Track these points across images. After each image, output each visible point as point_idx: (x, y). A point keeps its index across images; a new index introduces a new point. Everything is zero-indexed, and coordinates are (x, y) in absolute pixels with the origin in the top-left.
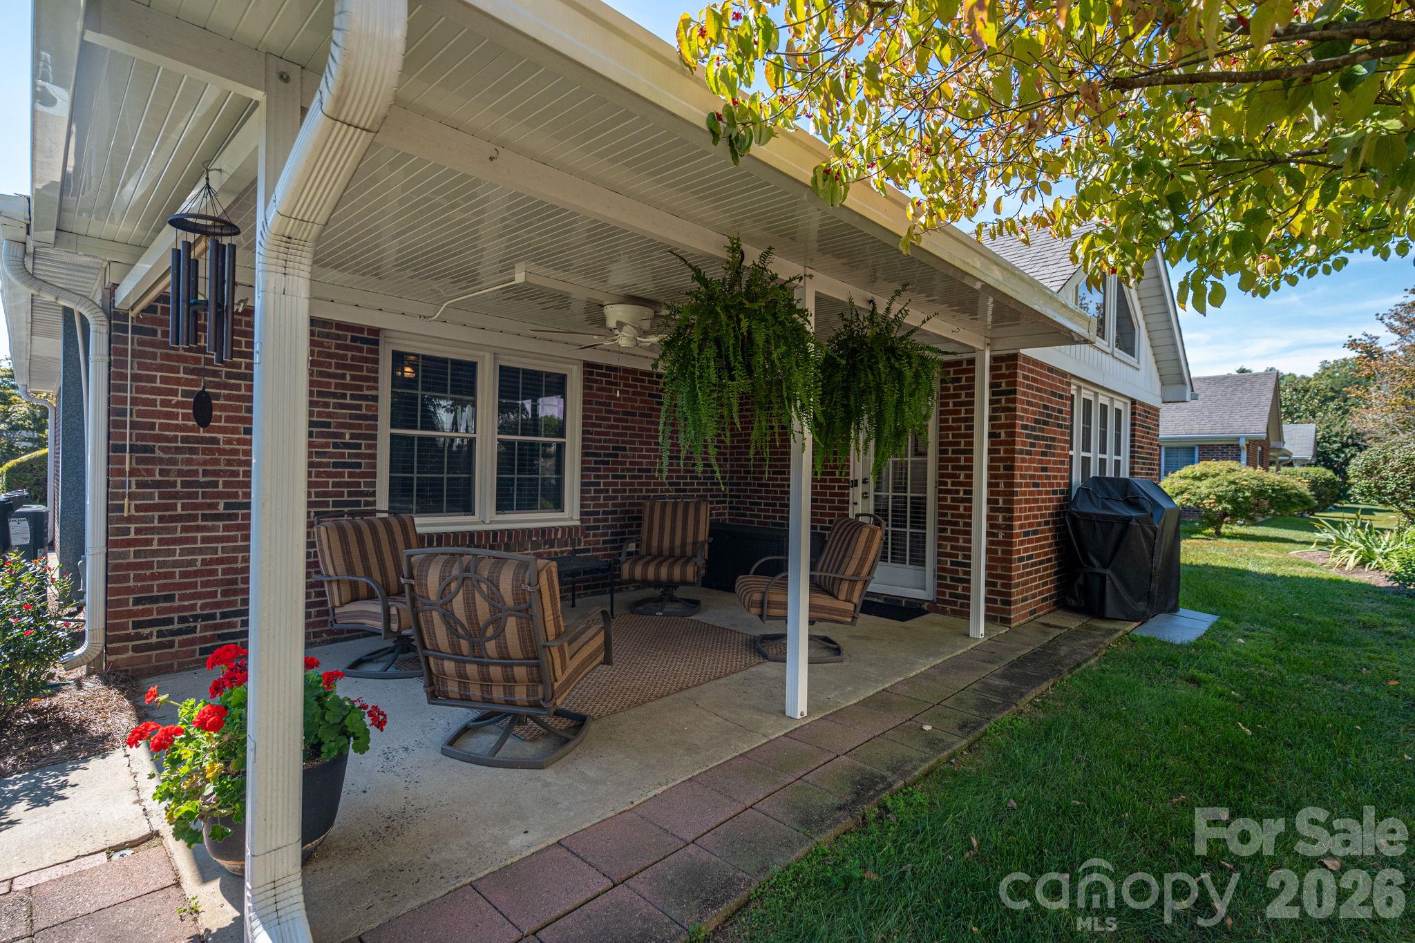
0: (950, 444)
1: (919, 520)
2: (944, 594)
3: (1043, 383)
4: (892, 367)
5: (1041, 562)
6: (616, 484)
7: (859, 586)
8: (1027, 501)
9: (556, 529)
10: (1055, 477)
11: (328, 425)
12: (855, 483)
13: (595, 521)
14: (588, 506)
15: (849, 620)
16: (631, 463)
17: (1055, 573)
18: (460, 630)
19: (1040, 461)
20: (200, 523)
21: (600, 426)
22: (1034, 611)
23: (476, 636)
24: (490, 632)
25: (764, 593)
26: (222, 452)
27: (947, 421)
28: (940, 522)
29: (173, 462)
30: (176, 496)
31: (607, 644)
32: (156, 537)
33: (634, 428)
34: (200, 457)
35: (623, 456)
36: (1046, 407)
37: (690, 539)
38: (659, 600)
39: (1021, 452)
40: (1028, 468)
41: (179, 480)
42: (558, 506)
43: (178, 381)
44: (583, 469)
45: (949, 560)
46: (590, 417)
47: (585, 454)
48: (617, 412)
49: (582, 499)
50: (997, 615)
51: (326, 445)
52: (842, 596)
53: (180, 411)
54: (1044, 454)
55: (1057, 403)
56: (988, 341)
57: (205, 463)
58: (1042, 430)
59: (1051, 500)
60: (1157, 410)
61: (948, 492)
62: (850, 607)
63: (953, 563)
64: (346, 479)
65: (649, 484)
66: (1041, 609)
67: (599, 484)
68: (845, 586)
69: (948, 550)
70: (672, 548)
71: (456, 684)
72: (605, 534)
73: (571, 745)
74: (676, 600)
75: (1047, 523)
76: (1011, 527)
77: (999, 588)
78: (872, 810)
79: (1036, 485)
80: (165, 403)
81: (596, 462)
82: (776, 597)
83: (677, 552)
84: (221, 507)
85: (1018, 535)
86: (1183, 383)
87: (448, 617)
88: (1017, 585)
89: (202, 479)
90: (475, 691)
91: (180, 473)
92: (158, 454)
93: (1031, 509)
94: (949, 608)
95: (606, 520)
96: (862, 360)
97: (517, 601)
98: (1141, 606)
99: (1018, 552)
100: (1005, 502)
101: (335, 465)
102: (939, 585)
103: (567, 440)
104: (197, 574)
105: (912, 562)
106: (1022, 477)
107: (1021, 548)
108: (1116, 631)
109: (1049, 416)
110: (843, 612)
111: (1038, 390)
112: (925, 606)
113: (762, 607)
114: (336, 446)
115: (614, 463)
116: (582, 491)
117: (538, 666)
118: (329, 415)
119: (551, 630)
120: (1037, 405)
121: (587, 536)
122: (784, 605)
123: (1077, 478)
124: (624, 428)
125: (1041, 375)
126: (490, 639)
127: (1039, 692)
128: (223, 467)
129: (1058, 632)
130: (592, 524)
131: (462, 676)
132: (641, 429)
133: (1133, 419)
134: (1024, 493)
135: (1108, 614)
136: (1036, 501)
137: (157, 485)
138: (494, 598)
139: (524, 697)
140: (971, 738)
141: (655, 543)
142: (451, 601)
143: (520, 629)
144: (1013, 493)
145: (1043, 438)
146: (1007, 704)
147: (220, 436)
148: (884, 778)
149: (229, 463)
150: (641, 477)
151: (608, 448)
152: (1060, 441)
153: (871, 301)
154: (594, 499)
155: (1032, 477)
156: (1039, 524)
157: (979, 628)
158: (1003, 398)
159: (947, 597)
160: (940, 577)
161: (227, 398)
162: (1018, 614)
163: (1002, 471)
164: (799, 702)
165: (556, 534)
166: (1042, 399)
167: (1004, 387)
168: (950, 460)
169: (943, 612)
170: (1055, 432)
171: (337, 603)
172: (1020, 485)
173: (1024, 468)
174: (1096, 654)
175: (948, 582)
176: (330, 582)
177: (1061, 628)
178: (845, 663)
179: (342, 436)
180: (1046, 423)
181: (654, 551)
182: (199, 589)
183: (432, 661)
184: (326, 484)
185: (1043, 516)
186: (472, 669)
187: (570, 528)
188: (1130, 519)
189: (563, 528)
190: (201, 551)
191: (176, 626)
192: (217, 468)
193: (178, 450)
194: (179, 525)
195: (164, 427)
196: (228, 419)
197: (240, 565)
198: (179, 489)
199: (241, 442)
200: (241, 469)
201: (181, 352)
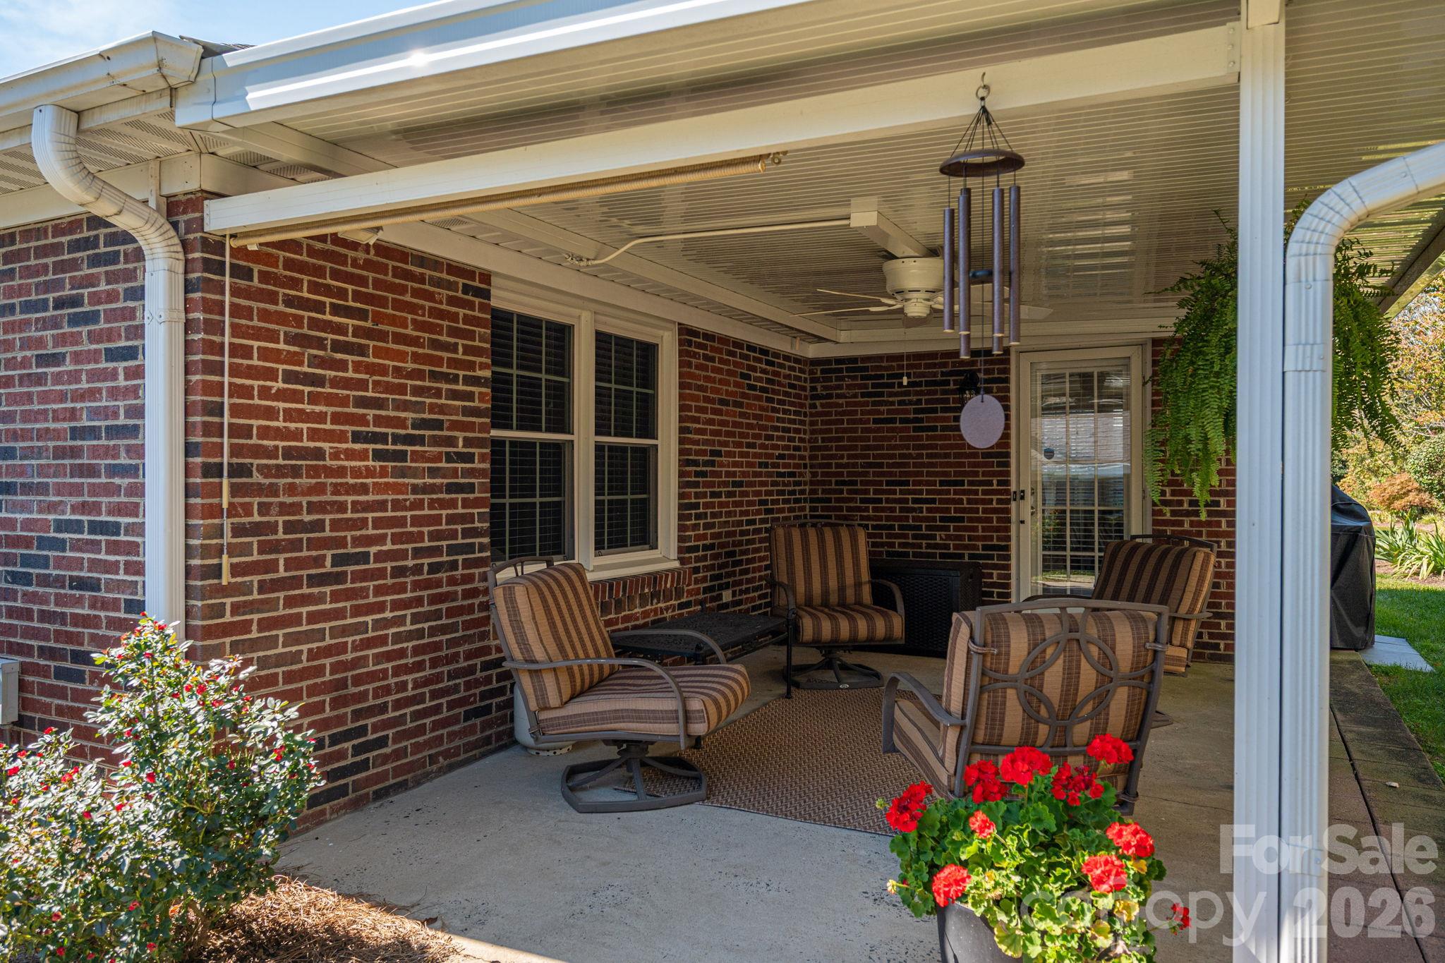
6: (713, 505)
11: (439, 425)
13: (695, 560)
14: (689, 539)
16: (726, 474)
18: (1043, 712)
20: (305, 590)
21: (698, 420)
23: (1064, 718)
24: (1088, 709)
26: (330, 472)
29: (272, 490)
30: (277, 547)
32: (256, 617)
33: (728, 424)
34: (304, 481)
35: (720, 464)
41: (281, 520)
43: (278, 356)
44: (682, 485)
46: (689, 408)
47: (684, 463)
48: (713, 401)
49: (681, 528)
51: (439, 458)
53: (282, 405)
57: (310, 491)
64: (460, 511)
65: (742, 504)
67: (697, 506)
70: (826, 592)
72: (706, 579)
80: (264, 393)
81: (695, 474)
83: (834, 599)
84: (328, 562)
87: (1032, 697)
89: (307, 518)
91: (284, 509)
92: (257, 478)
98: (1361, 632)
101: (449, 488)
103: (659, 442)
104: (302, 674)
114: (449, 458)
115: (712, 474)
116: (681, 517)
118: (442, 409)
124: (720, 423)
126: (1084, 720)
128: (329, 497)
130: (692, 565)
132: (734, 424)
137: (256, 529)
138: (1106, 664)
141: (800, 588)
142: (1042, 673)
143: (1131, 703)
147: (326, 446)
149: (337, 490)
150: (734, 494)
151: (705, 453)
161: (333, 383)
179: (453, 442)
184: (439, 520)
187: (675, 572)
190: (307, 637)
192: (323, 498)
193: (280, 471)
194: (282, 595)
195: (265, 432)
196: (336, 419)
197: (349, 656)
198: (280, 535)
199: (351, 455)
200: (350, 499)
201: (281, 307)
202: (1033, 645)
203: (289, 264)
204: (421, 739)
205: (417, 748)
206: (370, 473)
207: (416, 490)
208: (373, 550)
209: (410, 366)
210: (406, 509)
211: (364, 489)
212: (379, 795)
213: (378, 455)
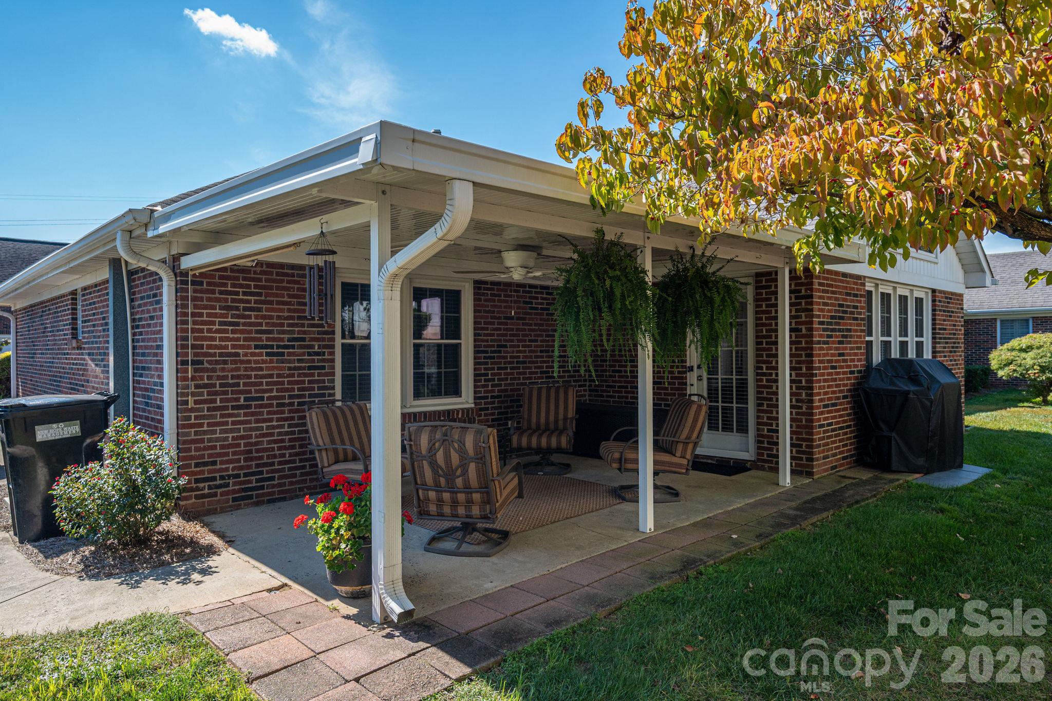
0: (764, 337)
1: (742, 397)
2: (763, 454)
3: (837, 287)
4: (705, 296)
5: (841, 428)
6: (500, 374)
7: (691, 446)
8: (825, 380)
9: (458, 411)
10: (853, 360)
11: (303, 340)
12: (691, 369)
13: (485, 404)
14: (480, 392)
15: (684, 471)
16: (511, 357)
17: (855, 437)
18: (440, 472)
19: (837, 349)
20: (230, 411)
21: (487, 329)
22: (836, 467)
23: (450, 475)
24: (459, 472)
25: (621, 453)
26: (242, 362)
27: (761, 319)
28: (758, 399)
29: (214, 370)
30: (216, 393)
31: (520, 483)
32: (206, 421)
33: (512, 330)
34: (229, 366)
35: (505, 352)
36: (841, 305)
37: (561, 417)
38: (538, 464)
39: (819, 343)
40: (824, 355)
41: (218, 382)
42: (457, 392)
43: (215, 316)
44: (476, 364)
45: (766, 428)
46: (480, 323)
47: (476, 352)
48: (500, 318)
49: (475, 387)
50: (802, 468)
51: (303, 354)
52: (678, 454)
53: (218, 335)
54: (840, 342)
55: (852, 301)
56: (787, 260)
57: (232, 370)
58: (839, 324)
59: (849, 379)
60: (961, 295)
61: (764, 374)
62: (685, 462)
63: (769, 430)
64: (316, 378)
65: (525, 373)
66: (842, 465)
67: (487, 375)
68: (680, 447)
69: (765, 420)
70: (547, 423)
71: (435, 506)
72: (493, 414)
73: (503, 545)
74: (553, 464)
75: (845, 397)
76: (812, 401)
77: (804, 448)
78: (692, 573)
79: (834, 367)
80: (209, 331)
81: (485, 358)
82: (630, 455)
83: (552, 426)
84: (242, 400)
85: (818, 407)
86: (983, 271)
87: (433, 464)
88: (819, 446)
89: (231, 381)
90: (447, 510)
91: (219, 378)
92: (206, 365)
93: (829, 387)
94: (766, 465)
95: (493, 403)
96: (685, 291)
97: (476, 453)
98: (921, 461)
99: (819, 420)
100: (807, 382)
101: (310, 368)
102: (759, 448)
103: (462, 341)
104: (229, 446)
105: (738, 431)
106: (820, 362)
107: (820, 417)
108: (898, 480)
109: (845, 312)
110: (680, 466)
111: (833, 292)
112: (748, 465)
113: (620, 463)
114: (309, 354)
115: (499, 357)
116: (475, 381)
117: (488, 493)
118: (305, 332)
119: (495, 471)
120: (832, 305)
121: (480, 415)
122: (636, 461)
123: (877, 358)
124: (505, 330)
125: (835, 280)
126: (459, 477)
127: (820, 518)
128: (242, 373)
129: (851, 481)
130: (483, 406)
131: (440, 501)
132: (518, 330)
133: (934, 305)
134: (823, 374)
135: (894, 469)
136: (835, 380)
137: (206, 386)
138: (462, 451)
139: (478, 512)
140: (763, 542)
141: (534, 420)
142: (435, 454)
143: (478, 469)
144: (813, 375)
145: (839, 330)
146: (793, 524)
147: (240, 351)
148: (701, 560)
149: (246, 369)
150: (519, 368)
151: (493, 346)
152: (856, 331)
153: (692, 247)
154: (483, 386)
155: (829, 361)
156: (838, 398)
157: (786, 479)
158: (803, 301)
159: (765, 457)
160: (759, 442)
161: (244, 324)
162: (820, 468)
163: (804, 358)
164: (648, 521)
165: (458, 414)
166: (837, 299)
167: (803, 292)
168: (764, 349)
169: (762, 469)
170: (851, 324)
171: (326, 464)
172: (819, 368)
173: (822, 354)
174: (875, 496)
175: (766, 445)
176: (320, 451)
177: (854, 478)
178: (682, 502)
179: (312, 347)
180: (842, 318)
181: (534, 426)
182: (231, 457)
183: (420, 492)
184: (304, 382)
185: (841, 391)
186: (446, 496)
187: (468, 410)
188: (908, 392)
189: (463, 410)
190: (231, 431)
191: (218, 482)
192: (239, 373)
193: (217, 362)
194: (219, 413)
195: (209, 347)
196: (245, 339)
197: (253, 440)
198: (218, 388)
199: (253, 354)
200: (253, 373)
201: (217, 295)
203: (221, 277)
204: (294, 480)
205: (291, 483)
206: (264, 362)
207: (290, 369)
208: (266, 395)
209: (286, 314)
210: (284, 377)
211: (261, 369)
212: (269, 502)
213: (268, 354)
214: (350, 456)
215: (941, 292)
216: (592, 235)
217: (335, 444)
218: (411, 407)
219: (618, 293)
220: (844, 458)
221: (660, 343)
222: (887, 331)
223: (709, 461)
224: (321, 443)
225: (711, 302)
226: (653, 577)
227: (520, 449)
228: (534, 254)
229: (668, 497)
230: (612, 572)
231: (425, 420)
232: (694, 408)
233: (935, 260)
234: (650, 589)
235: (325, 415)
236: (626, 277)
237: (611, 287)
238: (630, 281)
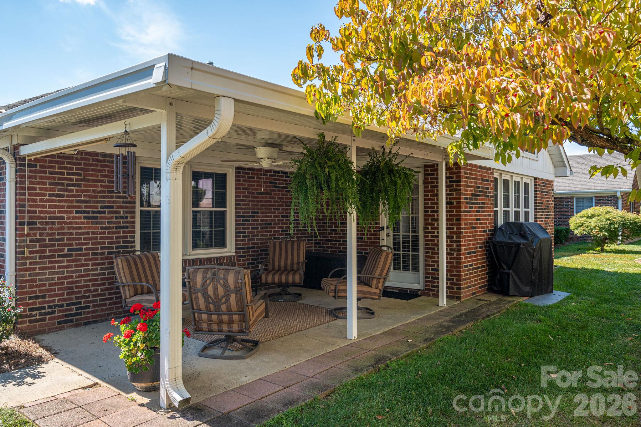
0: (430, 207)
1: (416, 248)
2: (428, 286)
3: (475, 175)
4: (392, 179)
5: (478, 268)
6: (254, 232)
7: (382, 281)
8: (468, 236)
9: (224, 257)
10: (485, 223)
11: (112, 207)
12: (382, 229)
13: (243, 252)
14: (239, 245)
15: (377, 297)
16: (261, 220)
17: (487, 274)
18: (210, 300)
19: (476, 216)
20: (57, 259)
21: (244, 201)
22: (475, 293)
23: (217, 302)
24: (224, 300)
25: (336, 286)
26: (66, 223)
27: (428, 195)
28: (426, 248)
29: (44, 229)
30: (46, 246)
31: (266, 308)
32: (38, 266)
33: (262, 201)
34: (56, 226)
35: (257, 217)
36: (478, 187)
37: (295, 261)
38: (279, 294)
39: (464, 211)
40: (468, 220)
41: (47, 238)
42: (223, 244)
43: (46, 189)
44: (236, 225)
45: (430, 268)
46: (240, 196)
47: (237, 217)
48: (254, 193)
49: (236, 241)
50: (453, 295)
51: (112, 218)
52: (374, 286)
53: (48, 204)
54: (478, 211)
55: (485, 184)
56: (444, 157)
57: (58, 229)
58: (476, 199)
59: (483, 235)
60: (552, 182)
61: (429, 232)
62: (378, 291)
63: (432, 270)
64: (122, 235)
65: (271, 231)
66: (479, 292)
67: (245, 232)
68: (375, 281)
69: (430, 263)
70: (286, 266)
71: (206, 325)
72: (248, 260)
73: (254, 351)
74: (290, 294)
75: (481, 247)
76: (460, 250)
77: (455, 281)
78: (382, 366)
79: (474, 228)
80: (41, 200)
81: (243, 221)
82: (341, 287)
83: (289, 268)
84: (66, 250)
85: (464, 254)
86: (565, 166)
87: (206, 295)
88: (464, 280)
89: (57, 237)
90: (215, 327)
91: (48, 234)
92: (38, 225)
93: (471, 240)
94: (431, 293)
95: (249, 252)
96: (378, 176)
97: (236, 287)
98: (527, 289)
99: (464, 262)
100: (457, 237)
101: (116, 228)
102: (426, 281)
103: (227, 209)
104: (56, 284)
105: (413, 270)
106: (465, 224)
107: (465, 261)
108: (513, 301)
109: (481, 192)
110: (375, 294)
111: (473, 179)
112: (419, 293)
113: (335, 292)
114: (116, 218)
115: (252, 221)
116: (236, 237)
117: (244, 315)
118: (113, 202)
119: (249, 299)
120: (473, 187)
121: (239, 261)
122: (345, 291)
123: (501, 222)
124: (257, 201)
125: (475, 171)
126: (223, 303)
127: (465, 327)
128: (66, 231)
129: (484, 302)
130: (241, 254)
131: (210, 321)
132: (266, 202)
133: (535, 188)
134: (467, 232)
135: (511, 293)
136: (474, 236)
137: (38, 241)
139: (237, 328)
140: (428, 344)
141: (277, 264)
142: (207, 288)
143: (237, 298)
144: (460, 233)
145: (477, 203)
146: (448, 332)
147: (65, 215)
148: (388, 357)
149: (69, 228)
150: (266, 228)
151: (249, 213)
152: (488, 204)
153: (383, 147)
154: (242, 240)
155: (471, 224)
156: (476, 248)
157: (443, 302)
158: (454, 184)
159: (430, 287)
160: (426, 277)
161: (68, 196)
162: (465, 294)
163: (455, 222)
164: (353, 332)
165: (224, 260)
166: (476, 183)
167: (455, 179)
168: (430, 216)
169: (428, 295)
170: (484, 200)
171: (128, 296)
172: (464, 228)
173: (466, 219)
174: (499, 312)
175: (431, 279)
176: (124, 286)
177: (487, 301)
178: (376, 319)
179: (118, 212)
180: (479, 195)
181: (276, 267)
182: (57, 292)
183: (196, 315)
184: (112, 238)
185: (478, 244)
186: (214, 317)
187: (231, 257)
188: (520, 244)
189: (227, 257)
190: (57, 273)
191: (47, 310)
192: (64, 231)
193: (47, 223)
194: (48, 260)
195: (41, 212)
196: (69, 207)
197: (74, 280)
198: (47, 242)
199: (74, 218)
200: (74, 231)
201: (48, 175)
202: (203, 279)
203: (50, 162)
204: (104, 308)
205: (102, 310)
206: (82, 223)
207: (102, 228)
208: (84, 247)
209: (99, 189)
210: (98, 234)
211: (80, 228)
212: (86, 324)
213: (85, 218)
214: (146, 291)
215: (540, 179)
216: (316, 137)
217: (135, 282)
218: (190, 255)
219: (333, 177)
220: (480, 287)
221: (362, 210)
222: (507, 205)
223: (394, 291)
224: (124, 281)
225: (395, 184)
226: (356, 370)
227: (267, 284)
228: (277, 150)
229: (367, 315)
230: (329, 367)
231: (200, 264)
232: (384, 254)
233: (536, 159)
234: (354, 378)
235: (128, 261)
236: (339, 166)
237: (329, 173)
238: (342, 169)
